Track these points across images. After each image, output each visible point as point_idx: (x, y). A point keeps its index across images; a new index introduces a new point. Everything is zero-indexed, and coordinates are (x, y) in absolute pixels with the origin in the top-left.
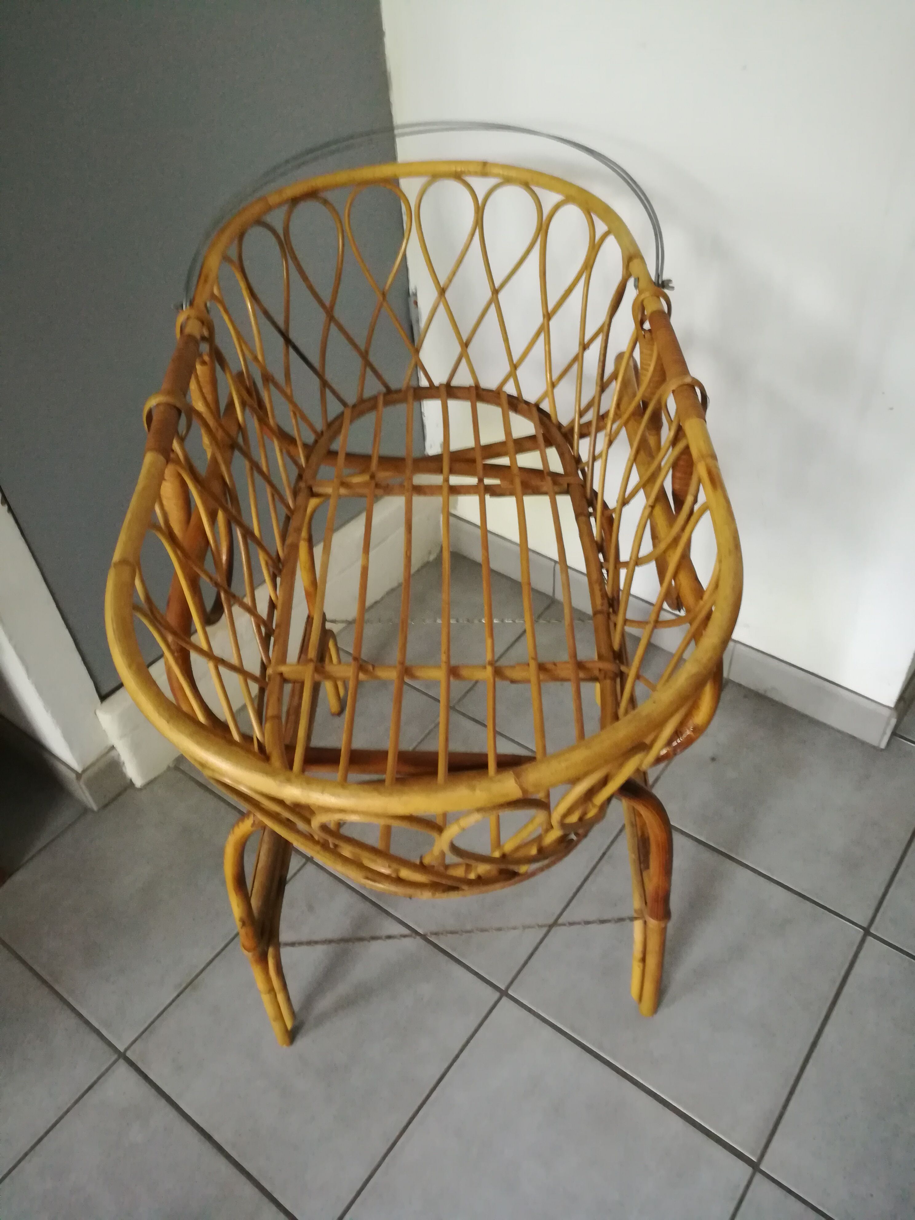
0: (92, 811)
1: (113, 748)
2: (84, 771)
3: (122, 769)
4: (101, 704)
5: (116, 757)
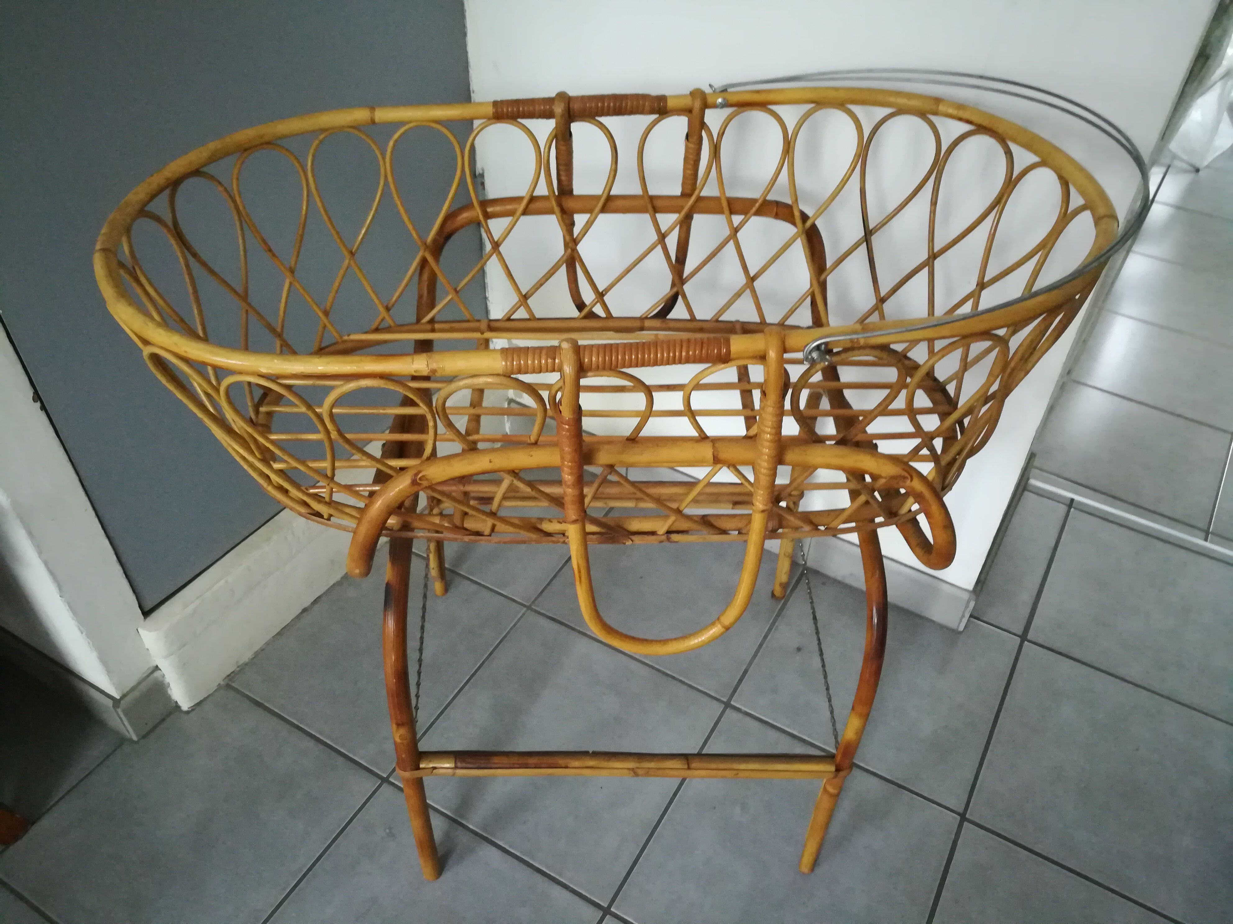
0: (131, 741)
1: (157, 668)
2: (124, 696)
3: (167, 691)
4: (144, 621)
5: (161, 679)
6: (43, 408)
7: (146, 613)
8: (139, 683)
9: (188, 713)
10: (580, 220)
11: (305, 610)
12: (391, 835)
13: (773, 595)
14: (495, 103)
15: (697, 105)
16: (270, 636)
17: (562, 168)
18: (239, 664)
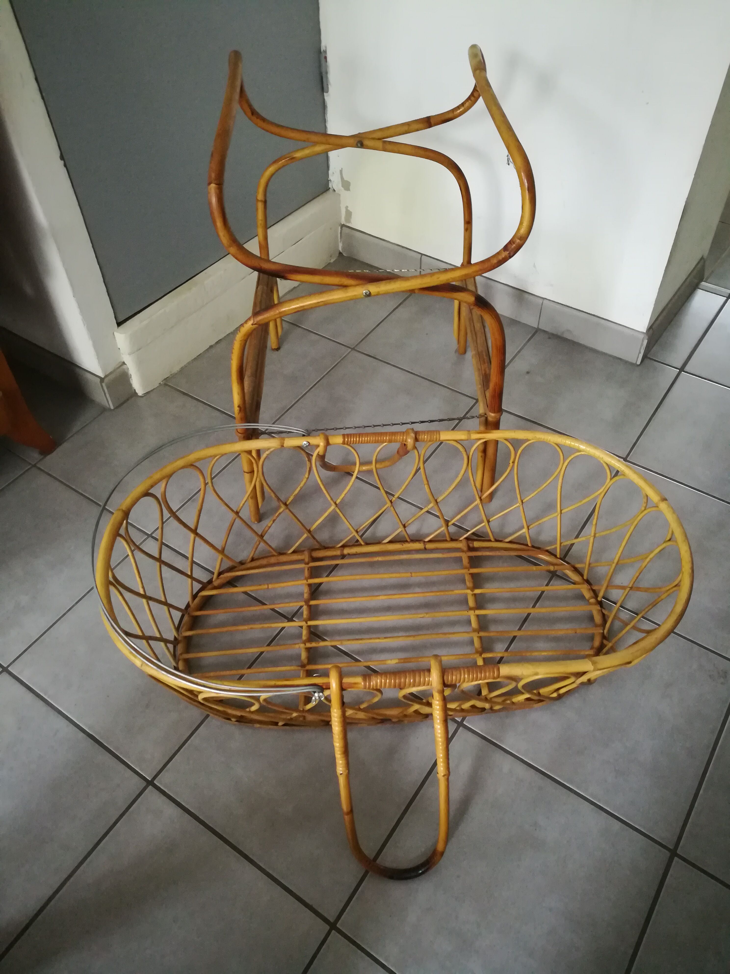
0: (110, 409)
1: (124, 363)
2: (106, 376)
3: (130, 380)
4: (117, 328)
5: (126, 371)
6: (65, 165)
7: (119, 324)
8: (115, 370)
9: (141, 397)
11: (211, 347)
16: (189, 359)
18: (172, 373)
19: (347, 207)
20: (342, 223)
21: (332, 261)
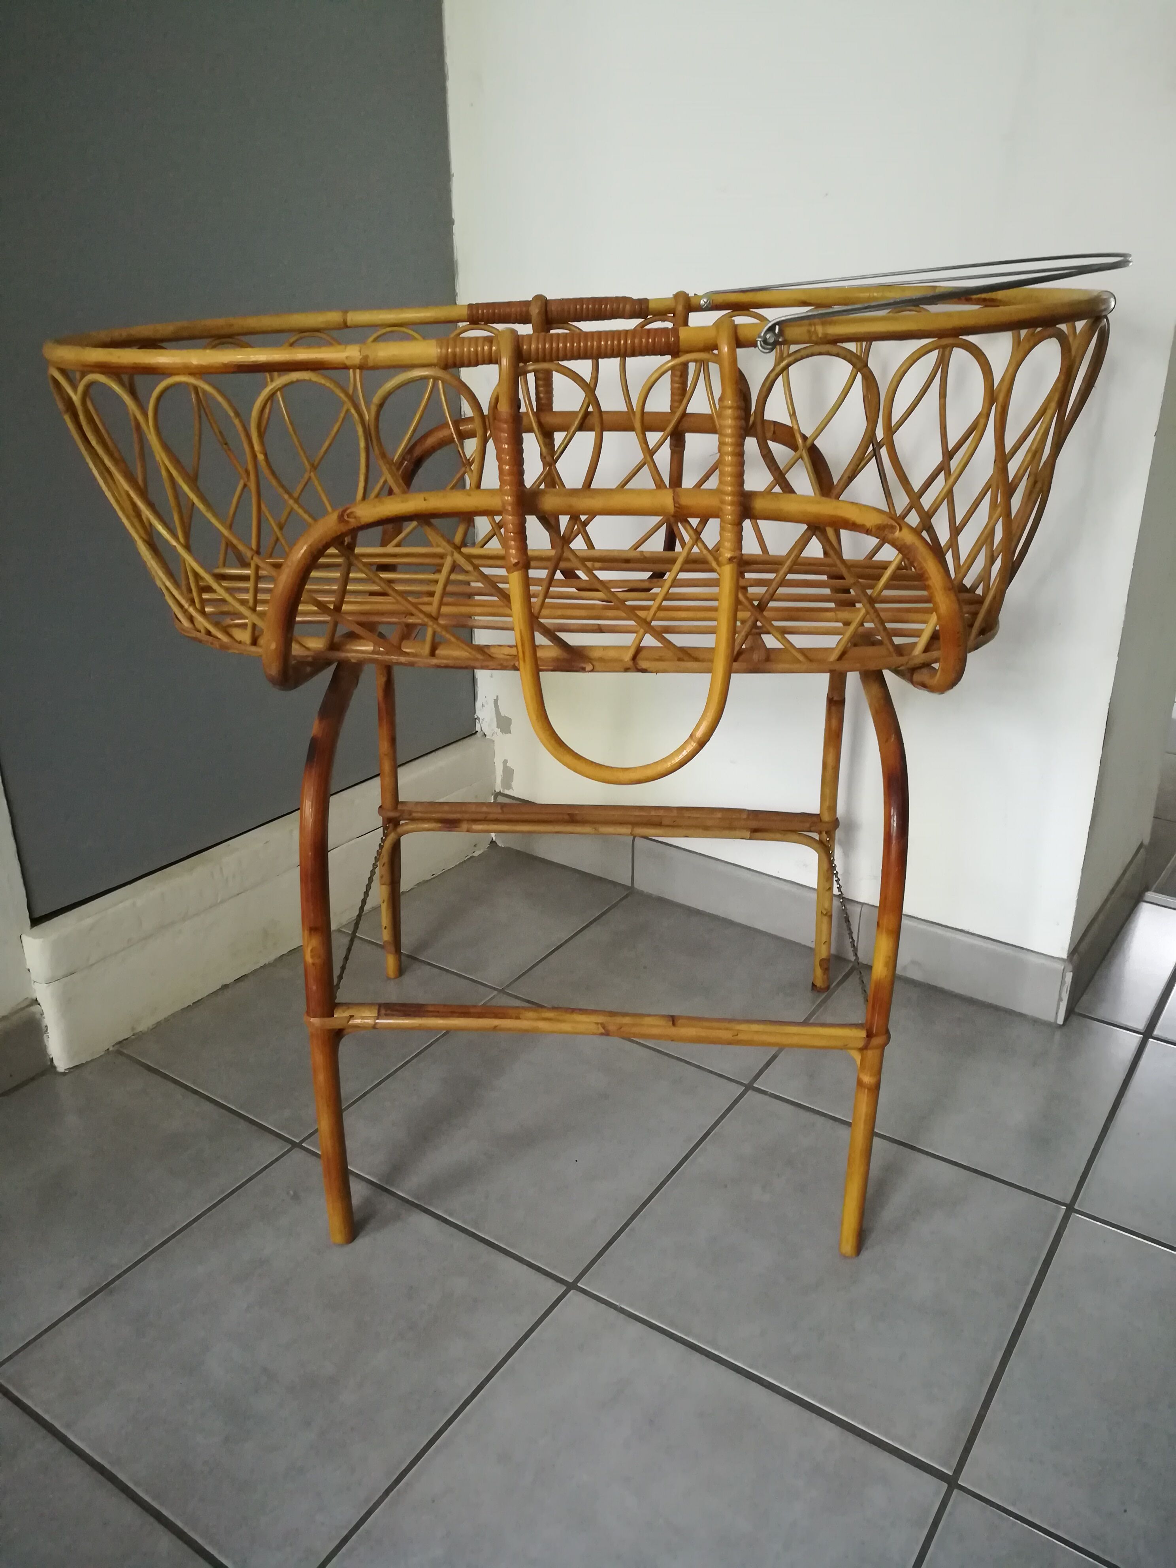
1: (36, 1002)
3: (42, 1036)
4: (31, 929)
5: (38, 1016)
7: (36, 921)
8: (13, 1012)
9: (64, 1074)
10: (559, 437)
11: (225, 987)
12: (296, 1197)
13: (814, 985)
14: (470, 306)
15: (680, 308)
16: (177, 1007)
17: (541, 383)
18: (135, 1032)
19: (505, 762)
20: (497, 791)
21: (476, 854)
